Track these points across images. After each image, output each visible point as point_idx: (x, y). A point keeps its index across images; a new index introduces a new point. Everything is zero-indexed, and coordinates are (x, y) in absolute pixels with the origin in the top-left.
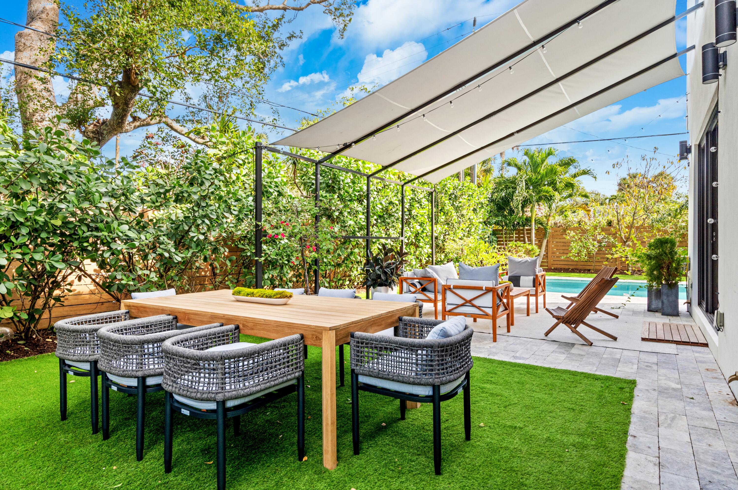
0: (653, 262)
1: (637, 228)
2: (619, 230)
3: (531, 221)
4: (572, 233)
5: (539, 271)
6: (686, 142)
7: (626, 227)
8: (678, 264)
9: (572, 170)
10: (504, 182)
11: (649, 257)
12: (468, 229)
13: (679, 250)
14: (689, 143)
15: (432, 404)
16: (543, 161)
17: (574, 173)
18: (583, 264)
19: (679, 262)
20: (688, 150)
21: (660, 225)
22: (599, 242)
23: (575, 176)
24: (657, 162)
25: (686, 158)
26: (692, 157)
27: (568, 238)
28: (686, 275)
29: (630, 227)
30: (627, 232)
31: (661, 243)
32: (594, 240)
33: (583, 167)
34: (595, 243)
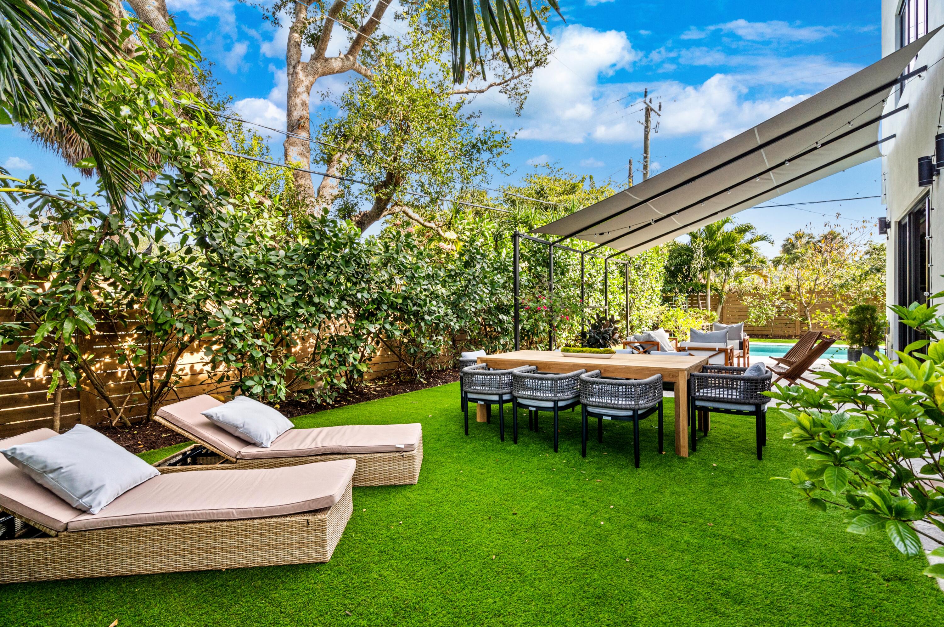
0: (855, 326)
1: (818, 293)
2: (799, 295)
3: (706, 288)
4: (749, 299)
5: (744, 335)
6: (885, 218)
7: (807, 293)
8: (879, 328)
9: (748, 236)
10: (678, 250)
11: (851, 322)
12: (650, 297)
13: (879, 315)
14: (888, 219)
15: (755, 417)
16: (719, 228)
17: (750, 239)
18: (759, 329)
19: (879, 326)
20: (888, 226)
21: (844, 291)
22: (778, 307)
23: (751, 242)
24: (842, 228)
25: (886, 233)
26: (892, 232)
27: (745, 303)
28: (884, 339)
29: (811, 291)
30: (808, 298)
31: (861, 310)
32: (773, 306)
33: (760, 233)
34: (774, 308)
